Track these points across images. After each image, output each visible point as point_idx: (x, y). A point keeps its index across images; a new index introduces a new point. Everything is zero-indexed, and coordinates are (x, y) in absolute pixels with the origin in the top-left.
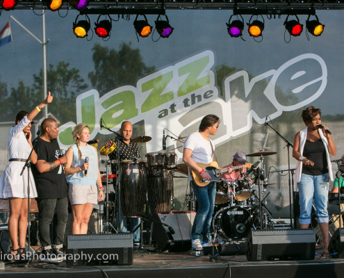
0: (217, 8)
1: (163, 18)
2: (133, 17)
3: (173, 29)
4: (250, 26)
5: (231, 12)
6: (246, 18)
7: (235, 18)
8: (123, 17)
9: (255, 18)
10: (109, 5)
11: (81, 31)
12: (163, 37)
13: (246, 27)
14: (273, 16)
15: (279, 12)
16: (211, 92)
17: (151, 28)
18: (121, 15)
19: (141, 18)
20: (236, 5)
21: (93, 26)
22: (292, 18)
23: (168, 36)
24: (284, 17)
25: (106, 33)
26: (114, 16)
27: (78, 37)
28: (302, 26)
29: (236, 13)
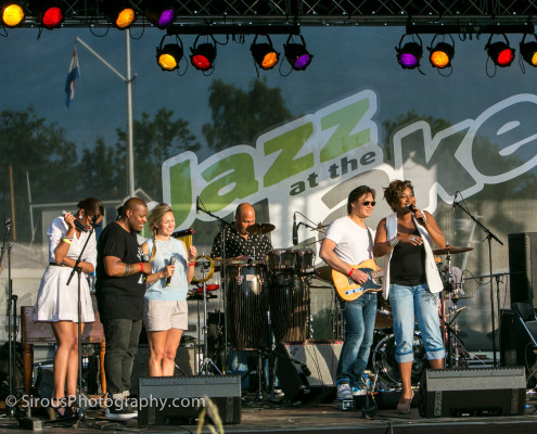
0: (381, 24)
1: (296, 40)
2: (250, 38)
3: (311, 56)
4: (432, 51)
5: (403, 29)
6: (426, 39)
7: (409, 39)
8: (234, 39)
9: (440, 38)
10: (212, 20)
11: (168, 60)
12: (297, 69)
13: (426, 53)
14: (468, 35)
15: (477, 29)
16: (372, 154)
17: (278, 55)
18: (231, 36)
19: (262, 39)
20: (410, 18)
21: (187, 53)
22: (498, 38)
23: (304, 68)
24: (485, 37)
25: (208, 64)
26: (220, 38)
27: (164, 69)
28: (513, 51)
29: (410, 30)
